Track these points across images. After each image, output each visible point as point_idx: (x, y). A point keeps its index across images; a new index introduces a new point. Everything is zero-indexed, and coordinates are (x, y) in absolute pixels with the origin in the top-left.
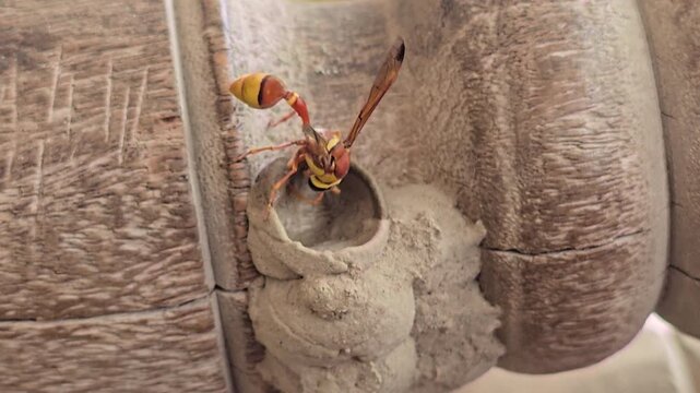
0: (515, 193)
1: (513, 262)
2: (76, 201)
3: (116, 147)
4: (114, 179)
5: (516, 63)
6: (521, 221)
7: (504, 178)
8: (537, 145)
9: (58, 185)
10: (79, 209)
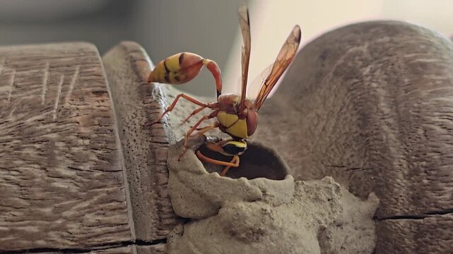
0: (402, 160)
1: (405, 227)
2: (13, 145)
3: (52, 108)
4: (49, 130)
5: (390, 67)
6: (410, 184)
7: (391, 148)
8: (417, 118)
10: (16, 152)
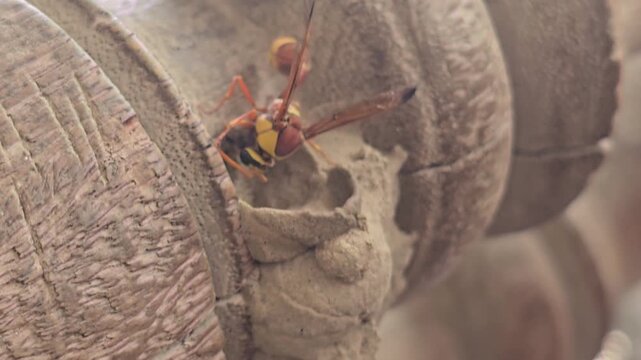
0: (429, 105)
1: (433, 178)
2: (78, 243)
4: (107, 205)
6: (439, 132)
8: (438, 51)
9: (53, 232)
10: (86, 252)
